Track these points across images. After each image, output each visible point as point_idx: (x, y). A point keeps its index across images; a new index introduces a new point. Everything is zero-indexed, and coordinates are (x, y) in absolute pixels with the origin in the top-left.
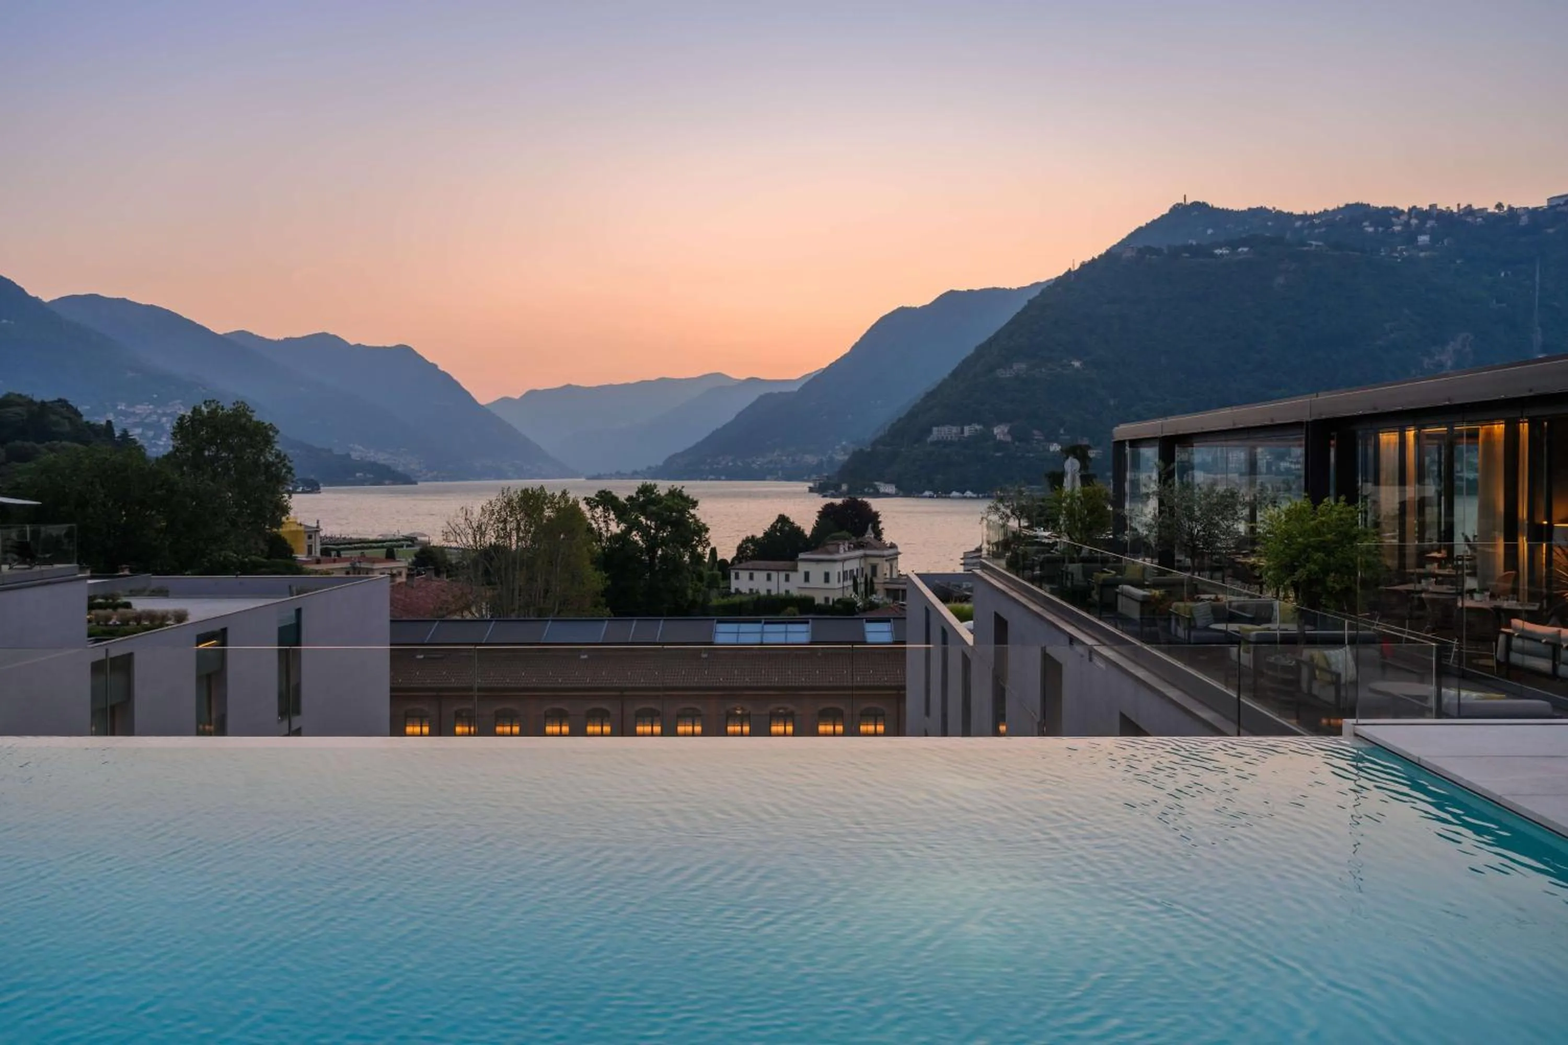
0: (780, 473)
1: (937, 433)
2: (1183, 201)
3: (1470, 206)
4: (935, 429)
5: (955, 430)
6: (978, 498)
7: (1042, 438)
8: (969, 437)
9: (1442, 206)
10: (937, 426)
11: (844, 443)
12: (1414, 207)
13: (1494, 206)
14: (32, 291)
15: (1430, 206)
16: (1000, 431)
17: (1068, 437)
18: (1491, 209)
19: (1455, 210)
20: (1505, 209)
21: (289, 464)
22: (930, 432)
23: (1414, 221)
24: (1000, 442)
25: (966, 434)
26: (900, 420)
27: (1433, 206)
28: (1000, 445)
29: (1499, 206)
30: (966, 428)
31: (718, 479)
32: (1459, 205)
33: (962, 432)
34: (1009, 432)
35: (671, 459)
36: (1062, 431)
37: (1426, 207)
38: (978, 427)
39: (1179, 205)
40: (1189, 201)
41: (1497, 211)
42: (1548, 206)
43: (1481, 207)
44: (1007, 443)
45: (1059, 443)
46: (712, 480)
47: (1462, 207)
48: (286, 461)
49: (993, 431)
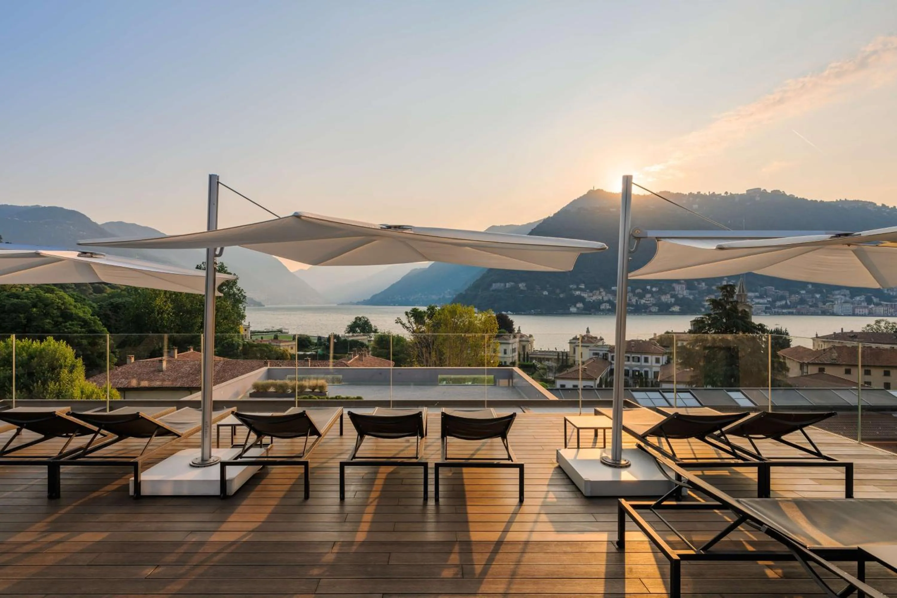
0: (421, 303)
1: (495, 286)
2: (592, 189)
3: (714, 193)
4: (494, 284)
5: (502, 285)
6: (513, 314)
7: (539, 289)
8: (508, 288)
9: (702, 193)
10: (495, 283)
11: (449, 290)
12: (691, 193)
13: (724, 192)
14: (93, 219)
15: (698, 193)
16: (522, 286)
17: (551, 288)
18: (723, 194)
19: (708, 194)
20: (729, 194)
21: (244, 294)
22: (490, 285)
23: (691, 199)
24: (522, 290)
25: (507, 286)
26: (477, 280)
27: (699, 193)
28: (522, 292)
29: (726, 193)
30: (507, 284)
31: (395, 305)
32: (709, 192)
33: (505, 286)
34: (526, 286)
35: (374, 296)
36: (548, 286)
37: (696, 193)
38: (512, 284)
39: (591, 190)
40: (595, 189)
41: (725, 195)
42: (747, 193)
43: (719, 193)
44: (524, 290)
45: (548, 291)
46: (392, 306)
47: (710, 193)
48: (243, 293)
49: (519, 286)
